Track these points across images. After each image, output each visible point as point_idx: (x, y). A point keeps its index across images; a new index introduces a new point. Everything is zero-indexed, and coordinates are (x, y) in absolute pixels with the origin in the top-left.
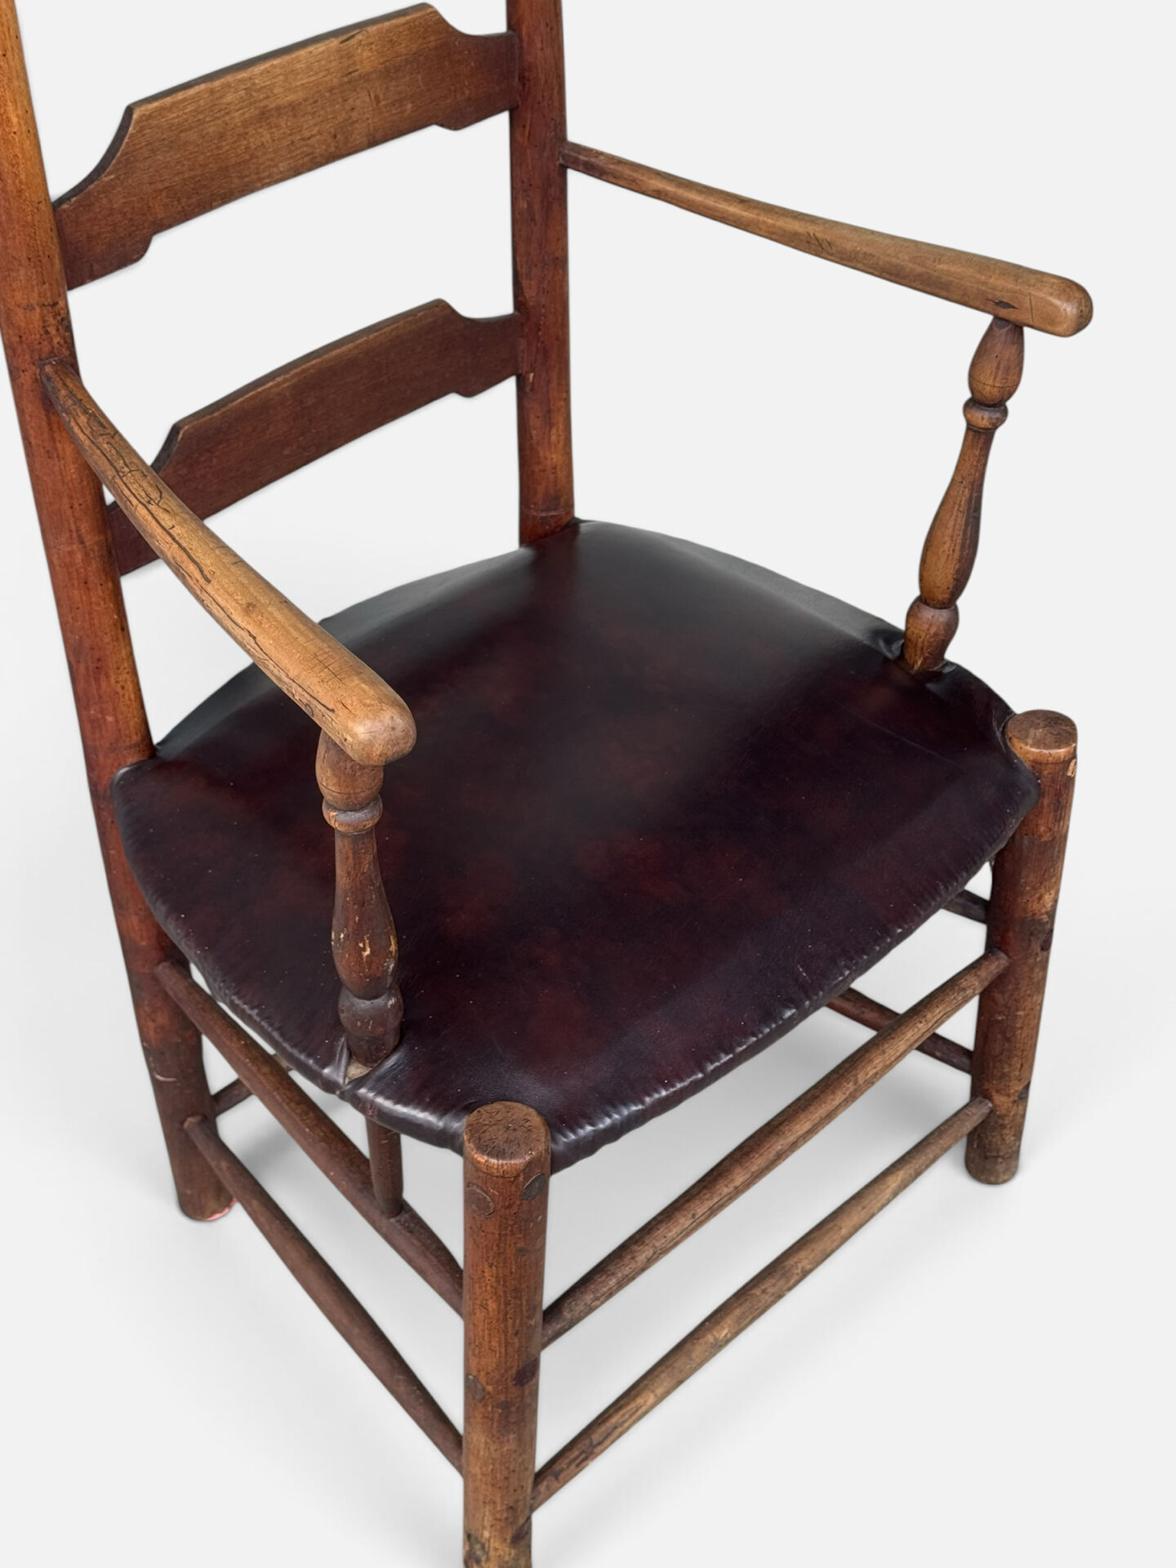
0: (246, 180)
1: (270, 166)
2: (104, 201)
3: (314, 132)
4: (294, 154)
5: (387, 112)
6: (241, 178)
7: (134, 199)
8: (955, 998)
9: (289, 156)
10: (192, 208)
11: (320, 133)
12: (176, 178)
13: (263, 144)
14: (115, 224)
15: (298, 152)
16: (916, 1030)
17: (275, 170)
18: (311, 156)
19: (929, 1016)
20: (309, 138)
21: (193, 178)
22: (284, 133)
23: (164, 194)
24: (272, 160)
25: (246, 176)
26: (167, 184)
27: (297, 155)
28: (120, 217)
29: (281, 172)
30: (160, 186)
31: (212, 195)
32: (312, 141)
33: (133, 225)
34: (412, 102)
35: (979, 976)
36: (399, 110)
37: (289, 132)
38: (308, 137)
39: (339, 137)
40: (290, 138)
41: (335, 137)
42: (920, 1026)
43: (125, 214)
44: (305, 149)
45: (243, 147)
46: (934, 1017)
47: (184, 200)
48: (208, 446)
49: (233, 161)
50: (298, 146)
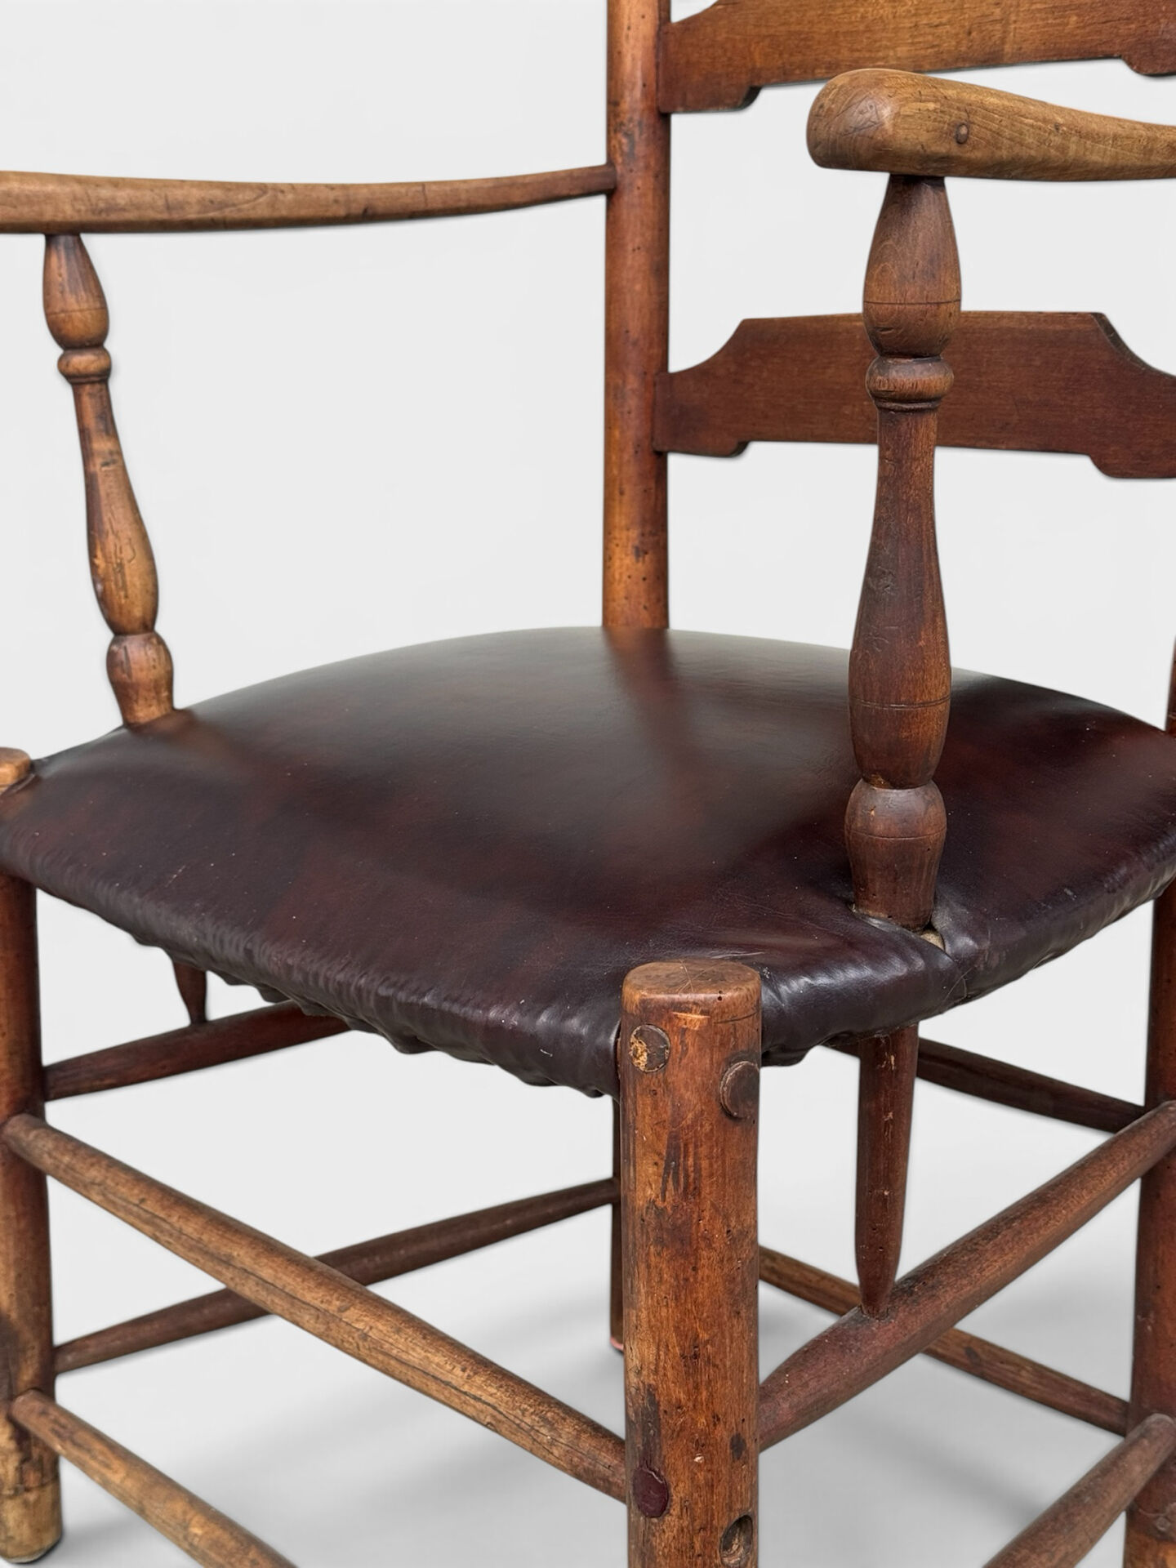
0: (857, 54)
1: (887, 47)
2: (709, 30)
3: (944, 20)
4: (916, 40)
5: (1043, 20)
6: (852, 50)
7: (738, 37)
8: (524, 1411)
9: (910, 41)
10: (793, 67)
11: (949, 22)
12: (782, 28)
13: (881, 18)
14: (714, 58)
15: (921, 39)
16: (448, 1367)
17: (891, 53)
18: (936, 49)
19: (479, 1380)
20: (937, 26)
21: (799, 33)
22: (909, 11)
23: (767, 42)
24: (890, 40)
25: (858, 50)
26: (772, 31)
27: (920, 42)
28: (720, 52)
29: (899, 58)
30: (764, 31)
31: (816, 60)
32: (940, 30)
33: (729, 65)
34: (1078, 15)
35: (578, 1437)
36: (1058, 21)
37: (913, 12)
38: (935, 24)
39: (974, 34)
40: (914, 19)
41: (970, 33)
42: (458, 1371)
43: (725, 51)
44: (930, 38)
45: (859, 15)
46: (480, 1388)
47: (786, 56)
48: (762, 352)
49: (845, 28)
50: (922, 32)
